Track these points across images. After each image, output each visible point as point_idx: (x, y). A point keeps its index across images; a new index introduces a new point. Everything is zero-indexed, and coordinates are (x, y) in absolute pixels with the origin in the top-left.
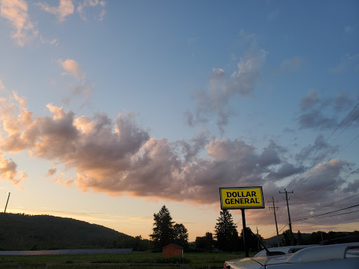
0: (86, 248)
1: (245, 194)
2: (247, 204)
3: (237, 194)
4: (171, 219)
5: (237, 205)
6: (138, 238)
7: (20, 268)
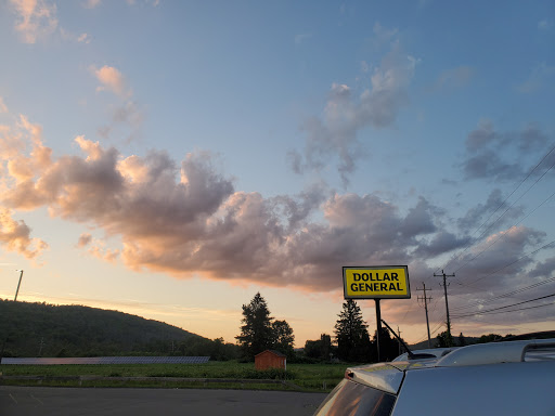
0: (139, 355)
1: (381, 277)
2: (384, 292)
3: (370, 277)
4: (268, 313)
5: (369, 293)
6: (218, 342)
7: (40, 382)
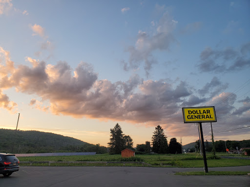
0: (63, 152)
1: (202, 112)
2: (204, 119)
3: (196, 112)
4: (122, 132)
5: (196, 120)
6: (98, 145)
7: (31, 164)
